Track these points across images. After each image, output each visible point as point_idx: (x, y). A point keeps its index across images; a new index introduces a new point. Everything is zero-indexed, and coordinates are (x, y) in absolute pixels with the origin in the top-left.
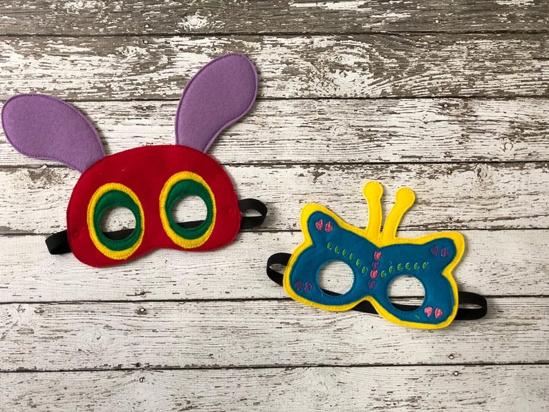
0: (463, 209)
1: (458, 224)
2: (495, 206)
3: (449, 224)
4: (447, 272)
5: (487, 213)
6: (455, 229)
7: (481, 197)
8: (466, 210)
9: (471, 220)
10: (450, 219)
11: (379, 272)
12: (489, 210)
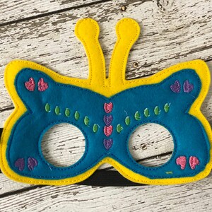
0: (148, 50)
1: (147, 69)
2: (187, 37)
3: (136, 71)
4: (195, 110)
5: (178, 47)
6: (144, 76)
7: (167, 31)
8: (153, 50)
9: (161, 61)
10: (136, 64)
11: (114, 127)
12: (180, 44)
